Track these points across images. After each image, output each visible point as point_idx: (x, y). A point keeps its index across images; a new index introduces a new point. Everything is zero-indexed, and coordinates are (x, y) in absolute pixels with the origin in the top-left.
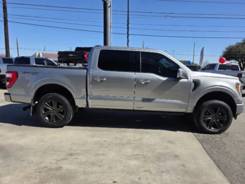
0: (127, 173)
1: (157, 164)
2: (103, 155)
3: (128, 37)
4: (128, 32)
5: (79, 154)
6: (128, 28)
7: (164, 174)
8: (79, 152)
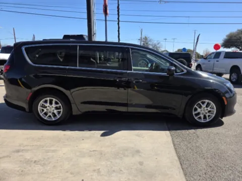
0: (71, 173)
1: (111, 162)
2: (54, 151)
3: (118, 24)
4: (118, 19)
5: (27, 151)
6: (118, 14)
7: (114, 174)
8: (29, 148)
